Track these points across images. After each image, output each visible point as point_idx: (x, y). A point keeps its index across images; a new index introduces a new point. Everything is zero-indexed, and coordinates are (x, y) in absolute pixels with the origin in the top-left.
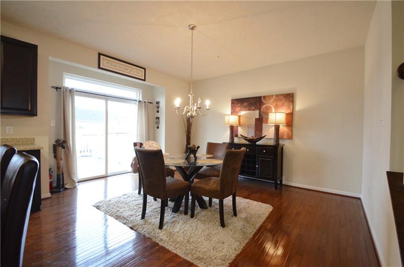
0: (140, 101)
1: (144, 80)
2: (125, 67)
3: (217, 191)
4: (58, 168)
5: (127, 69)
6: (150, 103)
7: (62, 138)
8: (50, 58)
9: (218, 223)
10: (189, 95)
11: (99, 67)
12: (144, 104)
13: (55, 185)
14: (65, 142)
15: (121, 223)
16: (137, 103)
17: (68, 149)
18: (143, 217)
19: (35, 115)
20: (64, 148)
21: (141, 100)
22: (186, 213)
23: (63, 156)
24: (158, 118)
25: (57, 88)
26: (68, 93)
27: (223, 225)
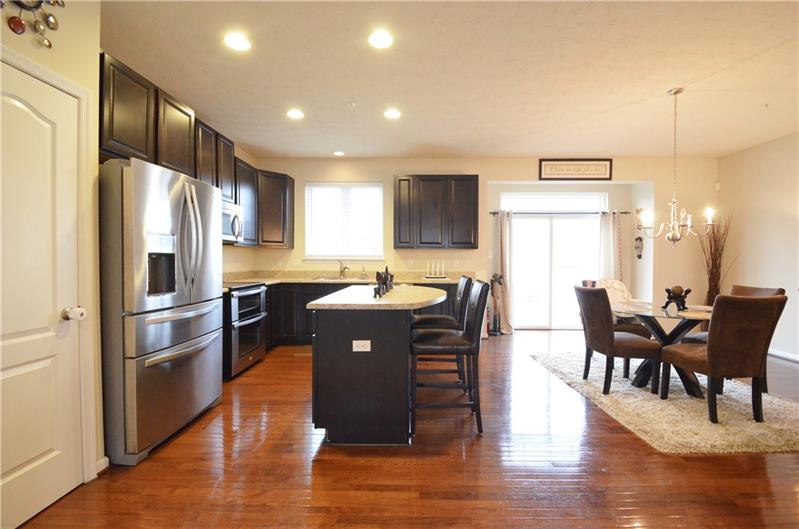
0: (604, 213)
1: (610, 179)
2: (577, 168)
3: (704, 362)
4: (495, 308)
5: (579, 170)
6: (625, 213)
7: (499, 273)
8: (489, 183)
9: (707, 415)
10: (670, 204)
11: (541, 179)
12: (611, 218)
13: (491, 327)
14: (501, 277)
15: (557, 378)
16: (599, 216)
17: (505, 286)
18: (586, 376)
19: (476, 248)
20: (501, 284)
21: (607, 210)
22: (655, 391)
23: (500, 294)
24: (640, 239)
25: (494, 214)
26: (505, 218)
27: (714, 419)
